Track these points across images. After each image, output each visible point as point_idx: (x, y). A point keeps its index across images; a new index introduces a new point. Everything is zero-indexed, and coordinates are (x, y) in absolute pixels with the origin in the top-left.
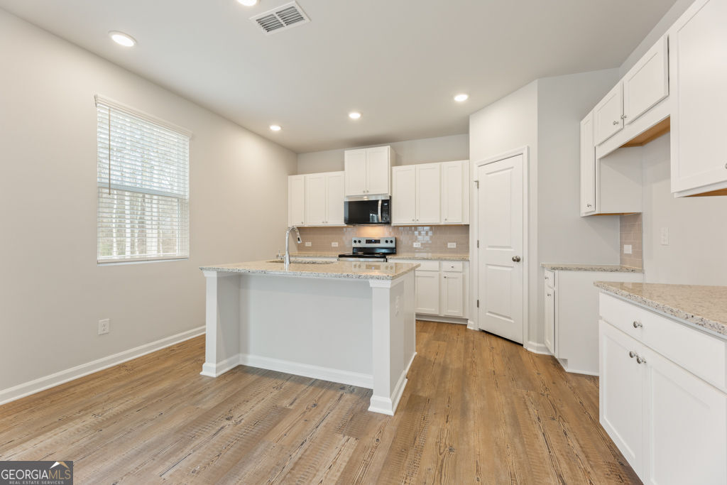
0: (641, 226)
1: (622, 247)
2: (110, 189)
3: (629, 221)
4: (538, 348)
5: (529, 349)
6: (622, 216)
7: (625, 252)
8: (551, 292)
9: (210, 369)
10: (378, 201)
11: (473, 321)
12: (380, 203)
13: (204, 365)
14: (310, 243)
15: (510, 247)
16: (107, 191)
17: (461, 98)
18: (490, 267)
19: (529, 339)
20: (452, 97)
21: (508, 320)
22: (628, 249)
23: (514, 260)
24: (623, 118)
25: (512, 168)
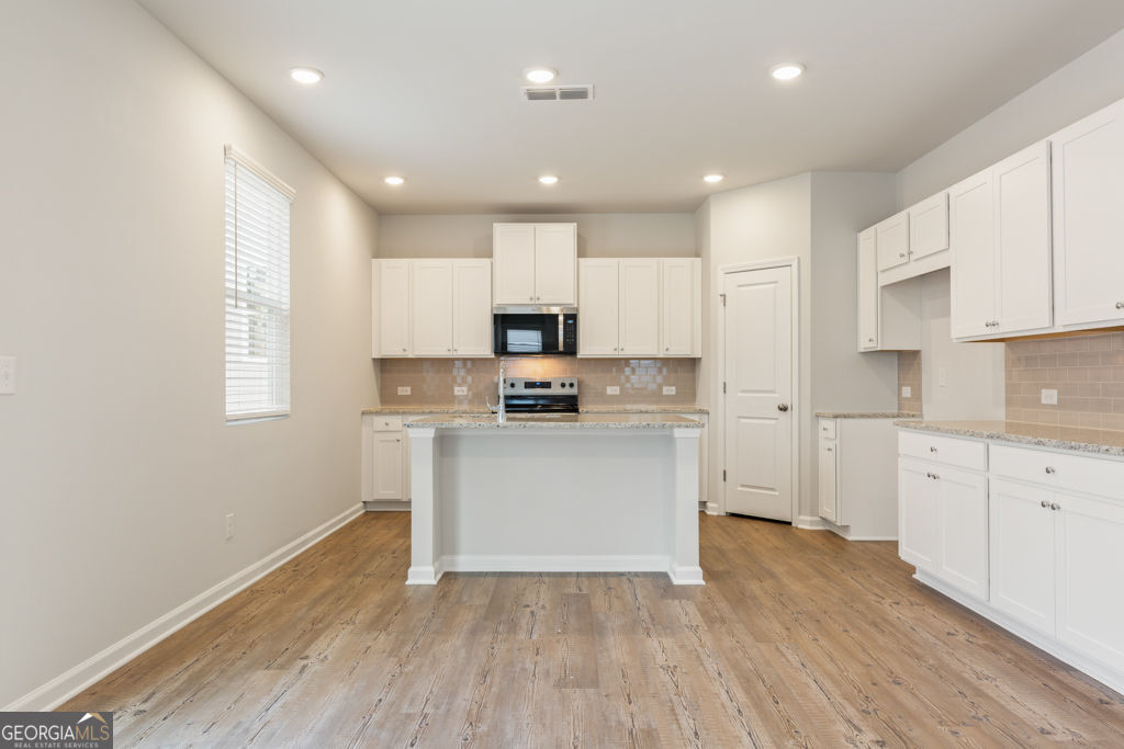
0: (920, 364)
1: (900, 390)
2: (236, 298)
3: (907, 360)
4: (812, 523)
5: (800, 526)
6: (900, 354)
7: (904, 395)
8: (831, 446)
9: (422, 574)
10: (557, 316)
11: (715, 502)
12: (561, 318)
13: (411, 570)
14: (409, 389)
15: (773, 392)
16: (233, 302)
17: (713, 179)
18: (743, 421)
19: (800, 514)
20: (702, 177)
21: (773, 493)
22: (907, 392)
23: (781, 409)
24: (910, 253)
25: (776, 282)
